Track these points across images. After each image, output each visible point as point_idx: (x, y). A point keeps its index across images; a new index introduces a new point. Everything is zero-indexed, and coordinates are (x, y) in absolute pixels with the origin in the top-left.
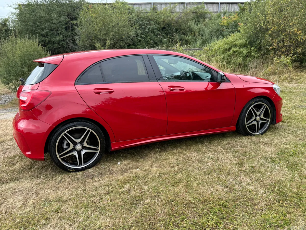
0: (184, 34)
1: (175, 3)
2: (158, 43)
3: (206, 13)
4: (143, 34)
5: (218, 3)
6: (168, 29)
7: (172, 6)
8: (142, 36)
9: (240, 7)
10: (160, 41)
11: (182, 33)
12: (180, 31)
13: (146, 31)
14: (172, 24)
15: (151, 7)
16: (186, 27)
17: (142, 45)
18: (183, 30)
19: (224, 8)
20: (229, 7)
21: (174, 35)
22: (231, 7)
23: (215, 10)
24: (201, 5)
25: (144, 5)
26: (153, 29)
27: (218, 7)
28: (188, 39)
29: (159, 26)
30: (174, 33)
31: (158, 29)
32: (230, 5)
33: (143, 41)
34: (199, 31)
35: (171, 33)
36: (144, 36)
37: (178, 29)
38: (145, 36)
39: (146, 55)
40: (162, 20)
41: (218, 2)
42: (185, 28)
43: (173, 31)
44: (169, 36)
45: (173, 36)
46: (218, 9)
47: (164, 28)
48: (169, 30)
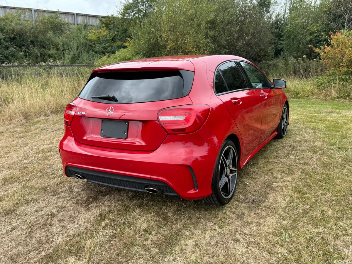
0: (44, 47)
1: (24, 9)
2: (10, 57)
3: (64, 24)
5: (73, 14)
6: (20, 41)
7: (20, 11)
9: (101, 20)
10: (13, 56)
11: (40, 46)
12: (37, 43)
16: (45, 39)
18: (41, 42)
19: (80, 20)
20: (86, 19)
21: (31, 49)
22: (89, 19)
23: (71, 22)
24: (55, 14)
27: (73, 18)
28: (52, 54)
29: (8, 36)
30: (30, 46)
31: (7, 40)
32: (88, 17)
35: (25, 46)
37: (34, 41)
40: (11, 28)
41: (73, 13)
43: (28, 43)
44: (24, 48)
46: (74, 21)
47: (14, 38)
48: (22, 42)
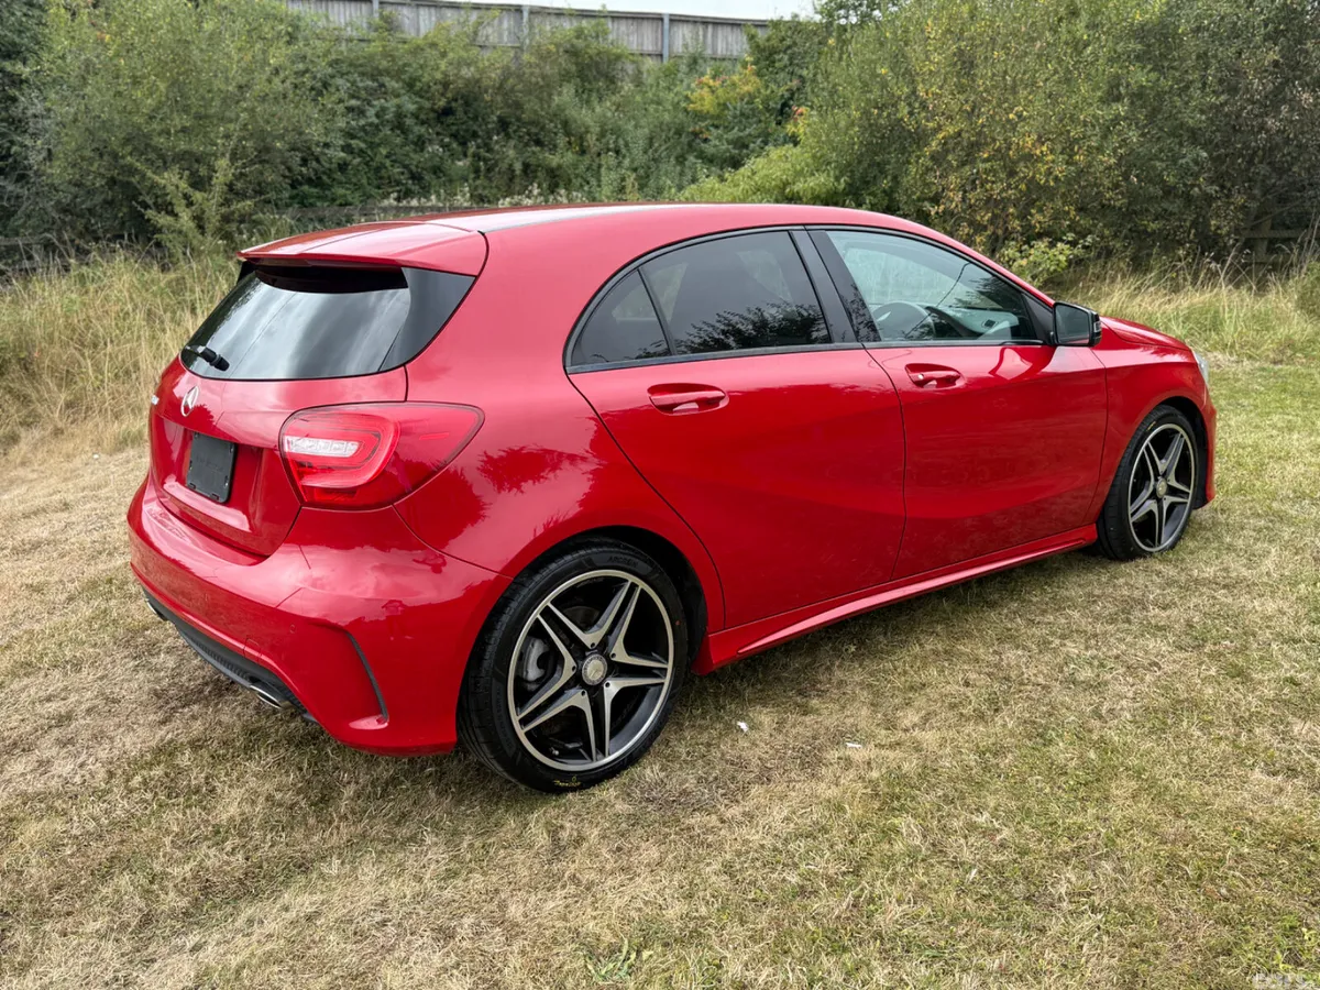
0: (538, 143)
1: (488, 7)
2: (428, 177)
3: (618, 57)
4: (353, 137)
5: (658, 18)
6: (465, 118)
7: (474, 16)
8: (349, 146)
9: (752, 38)
10: (437, 170)
11: (527, 137)
12: (519, 127)
13: (370, 120)
14: (487, 97)
16: (543, 113)
17: (355, 185)
18: (532, 123)
19: (682, 38)
20: (705, 36)
21: (497, 147)
22: (713, 36)
23: (649, 47)
24: (593, 22)
26: (400, 115)
27: (660, 36)
28: (560, 167)
29: (427, 105)
30: (495, 138)
31: (422, 116)
32: (710, 28)
33: (359, 164)
34: (602, 134)
35: (479, 137)
36: (363, 145)
37: (508, 120)
38: (365, 141)
40: (438, 76)
41: (660, 14)
42: (542, 117)
43: (490, 126)
44: (472, 147)
45: (489, 150)
46: (660, 43)
47: (447, 111)
48: (471, 123)
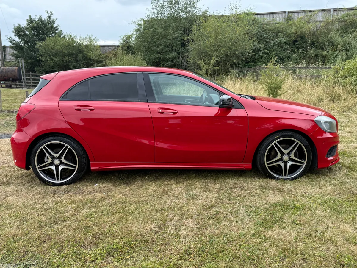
0: (322, 49)
1: (314, 11)
2: (285, 59)
4: (266, 49)
6: (301, 43)
7: (309, 14)
8: (265, 52)
10: (289, 57)
11: (319, 47)
12: (317, 44)
13: (271, 45)
14: (306, 36)
15: (285, 17)
16: (325, 40)
17: (264, 62)
18: (321, 43)
21: (308, 50)
24: (352, 11)
25: (276, 15)
26: (280, 43)
28: (326, 55)
29: (289, 40)
30: (308, 48)
31: (288, 43)
33: (266, 56)
34: (344, 45)
35: (304, 47)
36: (268, 52)
37: (314, 42)
38: (269, 51)
39: (142, 72)
40: (293, 31)
42: (325, 41)
43: (308, 44)
44: (301, 51)
45: (307, 51)
47: (296, 41)
48: (303, 44)
